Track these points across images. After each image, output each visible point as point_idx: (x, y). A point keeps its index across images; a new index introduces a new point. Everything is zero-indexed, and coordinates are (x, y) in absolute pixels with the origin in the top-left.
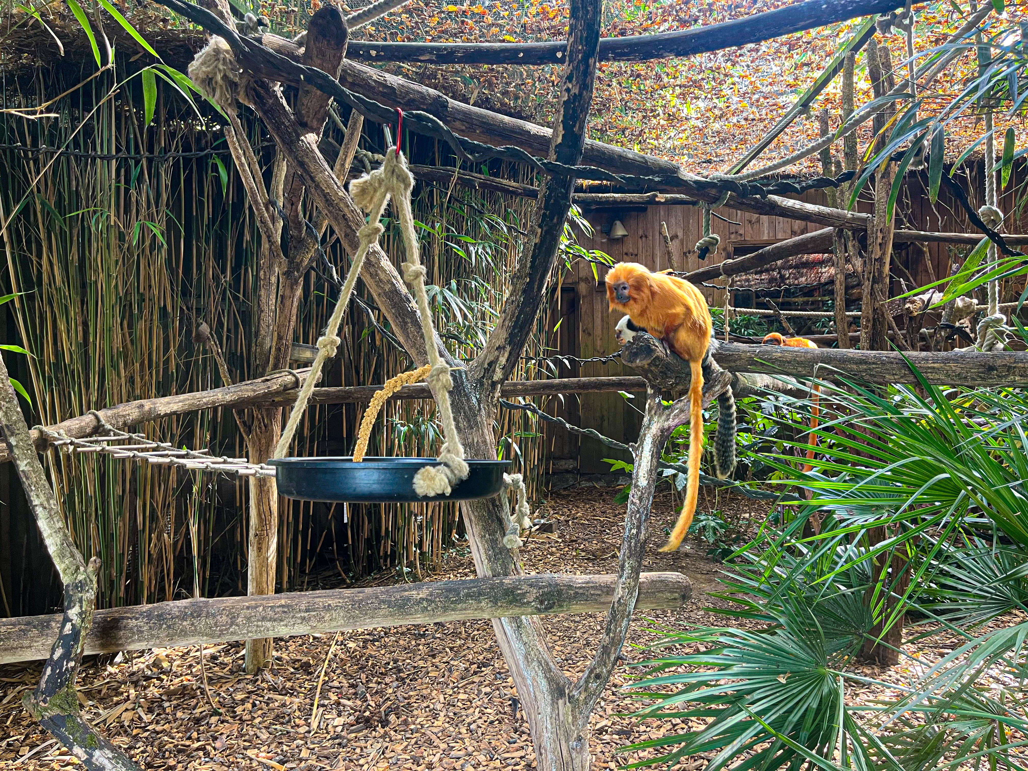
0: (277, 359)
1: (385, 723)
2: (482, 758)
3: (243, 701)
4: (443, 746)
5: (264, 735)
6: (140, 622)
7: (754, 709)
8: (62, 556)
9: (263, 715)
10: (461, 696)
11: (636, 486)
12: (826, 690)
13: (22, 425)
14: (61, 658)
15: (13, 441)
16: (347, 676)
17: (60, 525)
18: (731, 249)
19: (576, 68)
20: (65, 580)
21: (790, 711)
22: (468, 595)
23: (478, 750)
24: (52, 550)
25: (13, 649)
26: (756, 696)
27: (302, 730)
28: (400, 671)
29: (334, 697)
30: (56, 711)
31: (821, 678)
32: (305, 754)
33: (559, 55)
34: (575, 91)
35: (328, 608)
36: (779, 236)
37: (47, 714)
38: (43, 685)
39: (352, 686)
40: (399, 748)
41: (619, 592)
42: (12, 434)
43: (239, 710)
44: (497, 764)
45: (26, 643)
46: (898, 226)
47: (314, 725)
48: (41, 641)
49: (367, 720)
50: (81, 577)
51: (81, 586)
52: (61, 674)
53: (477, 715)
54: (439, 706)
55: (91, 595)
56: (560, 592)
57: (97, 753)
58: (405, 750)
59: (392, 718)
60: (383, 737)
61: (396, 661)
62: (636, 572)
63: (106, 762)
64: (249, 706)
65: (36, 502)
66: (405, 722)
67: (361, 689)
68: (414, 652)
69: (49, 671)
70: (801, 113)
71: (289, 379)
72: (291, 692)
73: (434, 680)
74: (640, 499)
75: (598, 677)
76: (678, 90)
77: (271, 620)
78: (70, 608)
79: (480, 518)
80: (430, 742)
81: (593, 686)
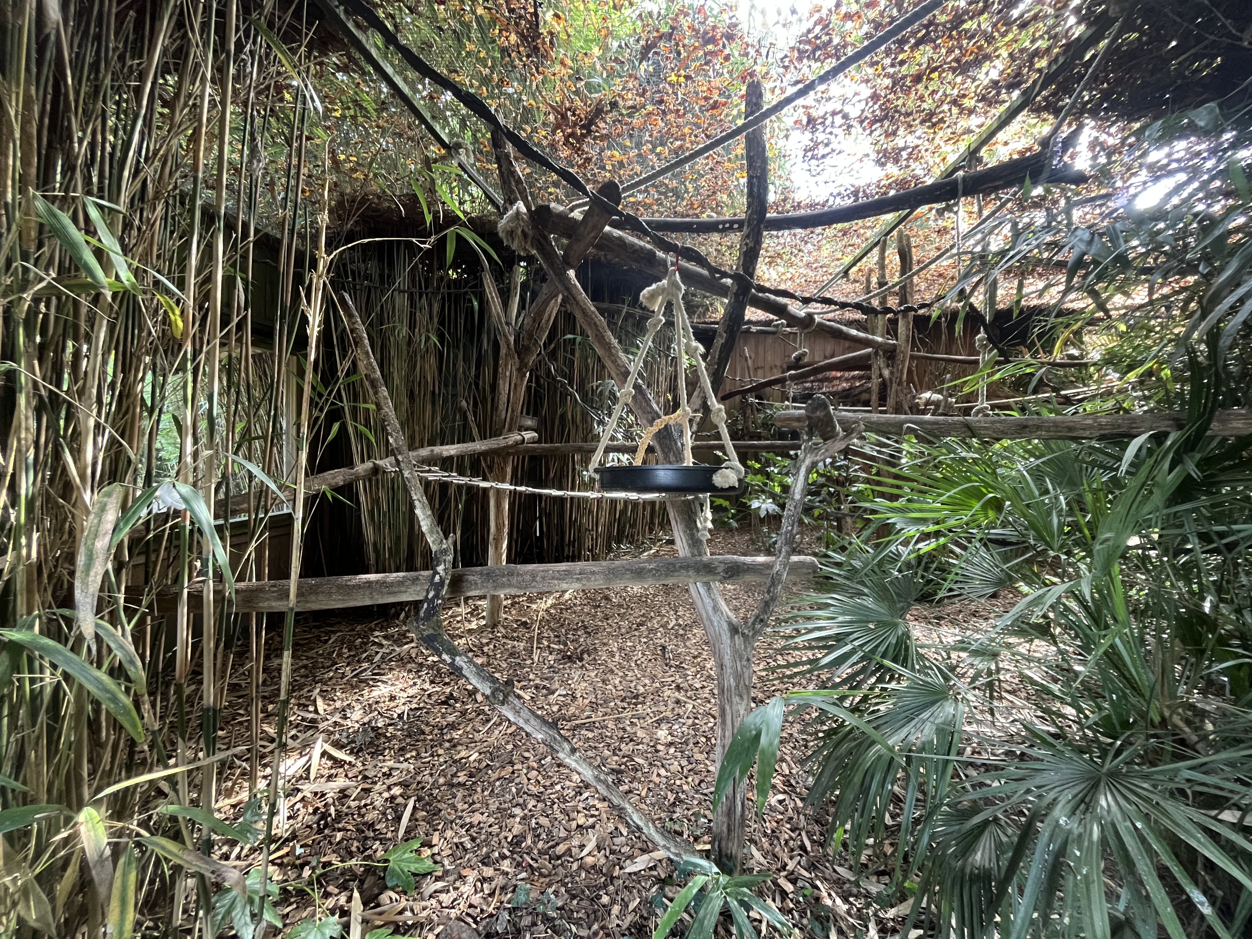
0: (511, 424)
1: (581, 659)
2: (647, 681)
3: (488, 644)
4: (621, 674)
5: (504, 665)
6: (475, 578)
7: (856, 643)
8: (431, 532)
9: (502, 653)
10: (629, 644)
11: (793, 499)
12: (900, 633)
13: (405, 448)
14: (434, 597)
15: (400, 458)
16: (553, 630)
17: (429, 513)
18: (785, 366)
19: (753, 230)
20: (434, 548)
21: (877, 646)
22: (681, 567)
23: (644, 676)
24: (424, 529)
25: (394, 593)
26: (855, 635)
27: (528, 662)
28: (586, 628)
29: (546, 643)
30: (431, 631)
31: (896, 625)
32: (532, 676)
33: (721, 227)
34: (751, 245)
35: (593, 573)
36: (817, 359)
37: (425, 633)
38: (422, 614)
39: (556, 636)
40: (593, 674)
41: (777, 567)
42: (400, 453)
43: (486, 649)
44: (658, 685)
45: (403, 589)
46: (912, 350)
47: (536, 659)
48: (413, 588)
49: (569, 657)
50: (444, 546)
51: (445, 552)
52: (433, 608)
53: (640, 655)
54: (615, 650)
55: (450, 558)
56: (738, 566)
57: (458, 658)
58: (596, 675)
59: (585, 656)
60: (582, 667)
61: (583, 622)
62: (789, 554)
63: (463, 664)
64: (492, 647)
65: (415, 498)
66: (595, 659)
67: (563, 638)
68: (594, 616)
69: (425, 605)
70: (842, 277)
71: (519, 438)
72: (518, 639)
73: (609, 633)
74: (795, 507)
75: (762, 621)
76: (767, 260)
77: (558, 579)
78: (438, 565)
79: (683, 520)
80: (612, 671)
81: (758, 626)
